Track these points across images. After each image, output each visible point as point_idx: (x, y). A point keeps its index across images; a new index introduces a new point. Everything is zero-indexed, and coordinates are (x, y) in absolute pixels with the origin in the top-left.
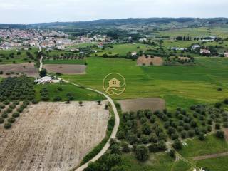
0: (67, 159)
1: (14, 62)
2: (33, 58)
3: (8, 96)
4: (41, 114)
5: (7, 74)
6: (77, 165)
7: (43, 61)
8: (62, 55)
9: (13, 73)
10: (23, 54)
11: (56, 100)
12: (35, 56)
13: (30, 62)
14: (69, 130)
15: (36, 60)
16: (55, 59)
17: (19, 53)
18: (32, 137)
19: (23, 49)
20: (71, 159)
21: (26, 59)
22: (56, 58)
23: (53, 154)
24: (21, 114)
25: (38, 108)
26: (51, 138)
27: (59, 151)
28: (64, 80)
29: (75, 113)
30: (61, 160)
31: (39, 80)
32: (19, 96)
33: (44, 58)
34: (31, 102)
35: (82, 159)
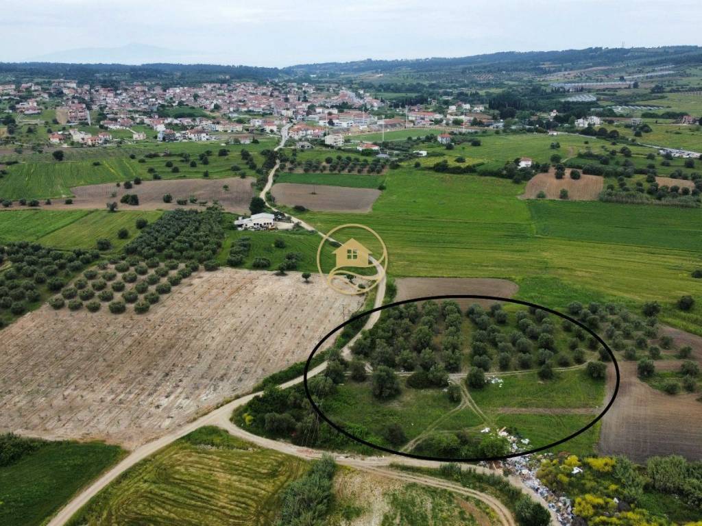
0: (235, 378)
1: (206, 175)
2: (253, 167)
3: (160, 249)
4: (214, 292)
5: (180, 203)
6: (247, 390)
7: (275, 175)
8: (329, 161)
9: (193, 201)
10: (235, 154)
11: (257, 266)
12: (260, 161)
13: (243, 176)
14: (258, 328)
15: (259, 172)
16: (306, 170)
17: (223, 153)
18: (181, 334)
19: (237, 141)
20: (240, 380)
21: (235, 169)
22: (311, 167)
23: (210, 367)
24: (174, 288)
25: (213, 280)
26: (218, 339)
27: (223, 364)
28: (303, 224)
29: (287, 295)
30: (222, 378)
31: (245, 221)
32: (181, 251)
33: (282, 167)
34: (201, 267)
35: (261, 381)
